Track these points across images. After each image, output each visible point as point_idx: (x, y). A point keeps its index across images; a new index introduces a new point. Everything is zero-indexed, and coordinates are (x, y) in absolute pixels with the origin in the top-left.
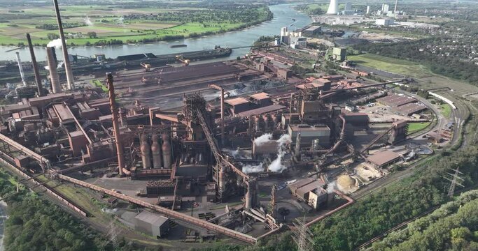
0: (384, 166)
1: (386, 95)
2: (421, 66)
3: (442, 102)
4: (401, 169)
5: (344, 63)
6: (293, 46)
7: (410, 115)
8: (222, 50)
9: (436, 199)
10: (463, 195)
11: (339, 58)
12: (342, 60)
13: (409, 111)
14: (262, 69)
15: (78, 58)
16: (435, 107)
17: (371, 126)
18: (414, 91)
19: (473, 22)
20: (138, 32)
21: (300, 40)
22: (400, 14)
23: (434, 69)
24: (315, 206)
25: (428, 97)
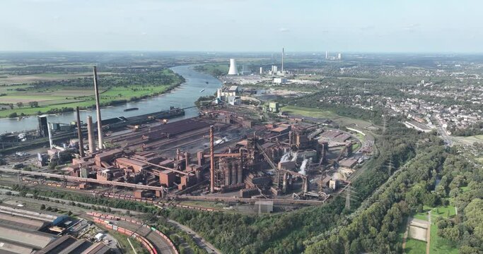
0: (351, 167)
1: (323, 131)
2: (329, 112)
3: (356, 133)
4: (360, 167)
5: (280, 113)
6: (232, 104)
7: (345, 141)
8: (178, 110)
9: (385, 176)
10: (395, 173)
11: (274, 110)
12: (278, 111)
13: (343, 139)
14: (228, 122)
15: (61, 125)
16: (354, 135)
17: (330, 149)
18: (337, 127)
19: (340, 78)
20: (75, 99)
21: (236, 98)
22: (287, 73)
23: (338, 113)
24: (334, 188)
25: (347, 130)
